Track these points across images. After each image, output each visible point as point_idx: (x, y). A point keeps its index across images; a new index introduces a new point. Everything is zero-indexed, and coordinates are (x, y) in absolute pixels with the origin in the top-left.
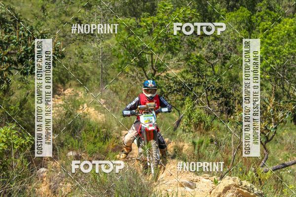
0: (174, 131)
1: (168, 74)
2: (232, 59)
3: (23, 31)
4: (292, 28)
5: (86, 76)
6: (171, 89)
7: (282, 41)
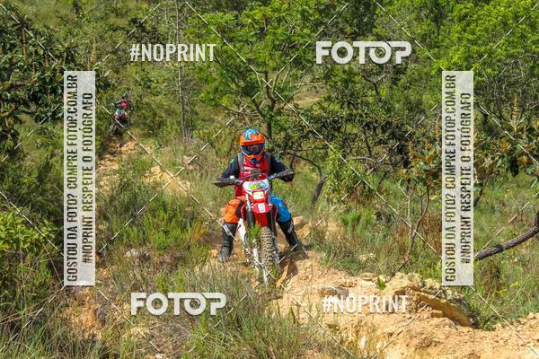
0: (313, 202)
1: (296, 106)
2: (409, 72)
3: (34, 46)
4: (511, 12)
5: (157, 118)
6: (303, 130)
7: (493, 36)
